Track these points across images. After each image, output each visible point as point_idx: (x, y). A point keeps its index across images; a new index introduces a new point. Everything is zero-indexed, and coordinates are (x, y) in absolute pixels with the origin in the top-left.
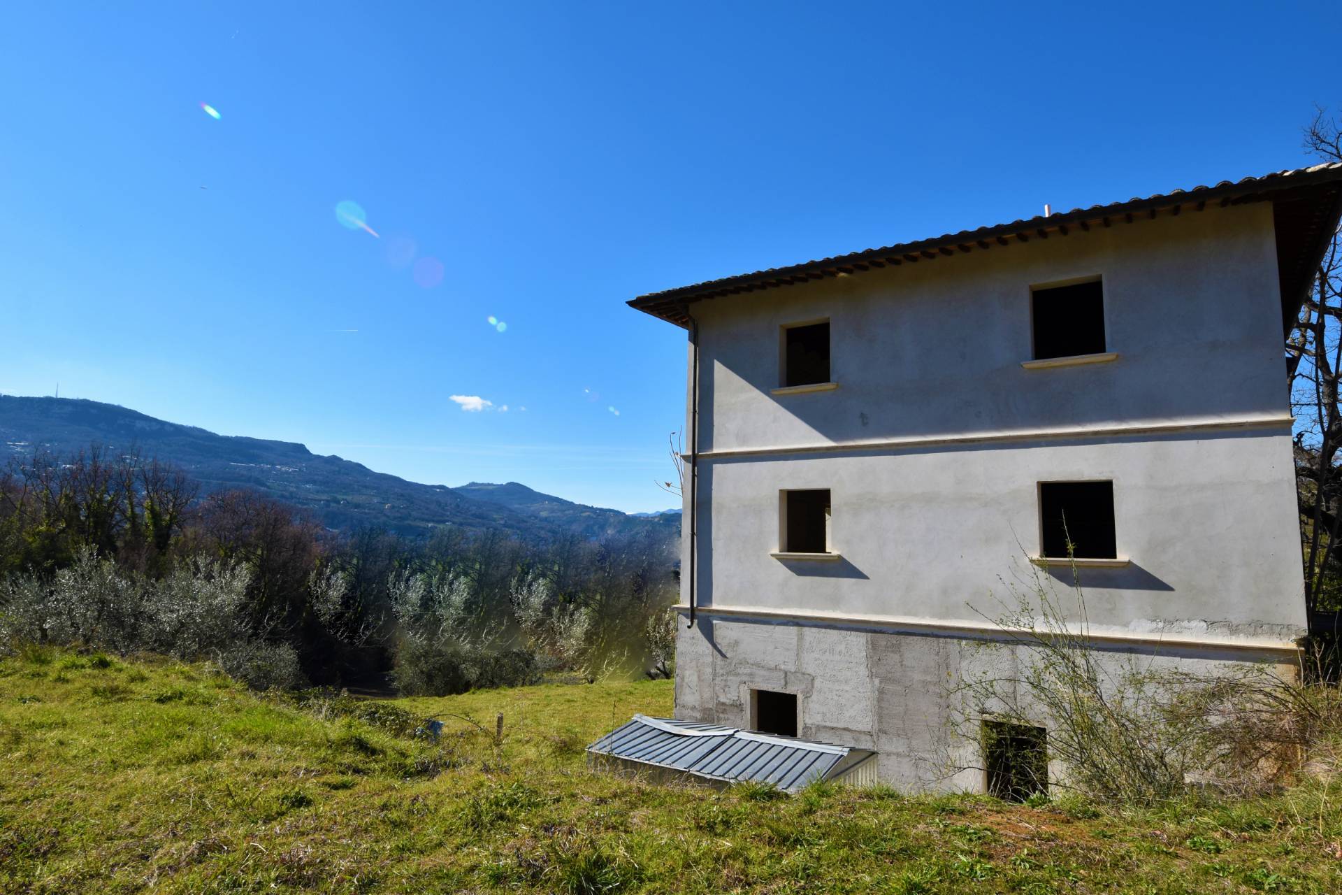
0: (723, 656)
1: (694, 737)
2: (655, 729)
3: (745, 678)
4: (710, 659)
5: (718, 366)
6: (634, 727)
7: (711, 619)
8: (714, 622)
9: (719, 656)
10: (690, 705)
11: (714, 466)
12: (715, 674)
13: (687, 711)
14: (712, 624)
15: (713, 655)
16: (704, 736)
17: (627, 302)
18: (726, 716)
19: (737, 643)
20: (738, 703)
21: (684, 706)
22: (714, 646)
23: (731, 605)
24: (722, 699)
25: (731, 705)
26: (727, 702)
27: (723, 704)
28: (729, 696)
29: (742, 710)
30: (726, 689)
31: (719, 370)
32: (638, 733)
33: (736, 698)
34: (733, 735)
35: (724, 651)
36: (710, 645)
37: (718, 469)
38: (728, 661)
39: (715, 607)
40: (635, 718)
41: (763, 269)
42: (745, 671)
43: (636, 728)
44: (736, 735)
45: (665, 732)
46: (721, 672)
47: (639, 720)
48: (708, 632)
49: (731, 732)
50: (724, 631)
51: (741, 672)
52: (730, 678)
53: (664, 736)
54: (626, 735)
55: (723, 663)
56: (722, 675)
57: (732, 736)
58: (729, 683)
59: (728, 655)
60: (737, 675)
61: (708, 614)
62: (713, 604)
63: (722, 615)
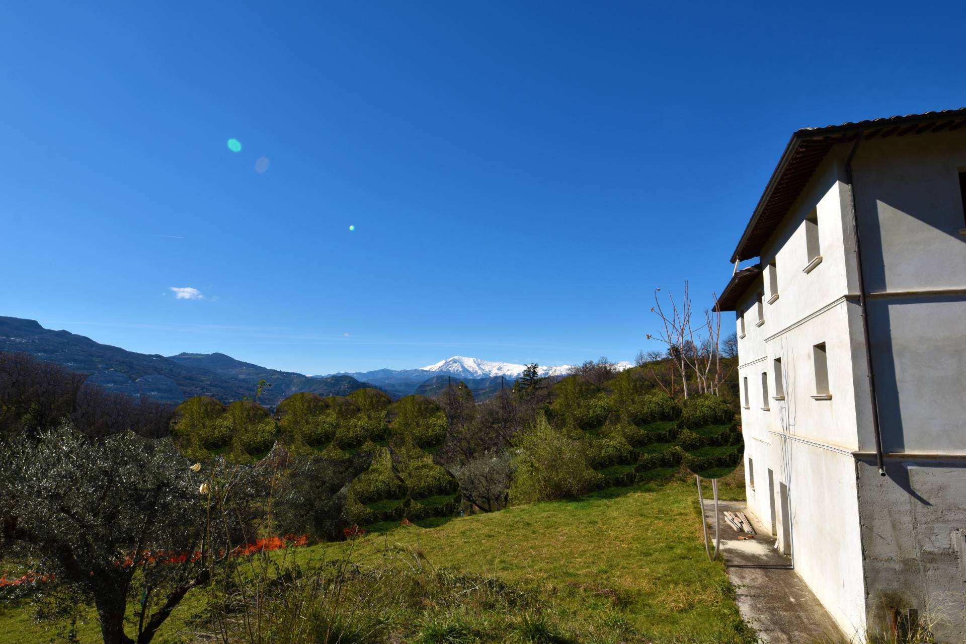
0: (926, 503)
3: (955, 525)
4: (908, 507)
5: (881, 206)
7: (903, 464)
8: (909, 468)
9: (920, 502)
10: (885, 557)
11: (890, 307)
12: (915, 524)
13: (880, 564)
14: (907, 470)
15: (911, 503)
18: (936, 566)
19: (942, 488)
20: (951, 551)
21: (876, 559)
22: (912, 493)
23: (932, 449)
24: (928, 548)
25: (942, 554)
26: (936, 550)
27: (930, 553)
28: (937, 544)
29: (956, 558)
30: (933, 538)
31: (885, 211)
33: (948, 546)
35: (925, 498)
36: (907, 495)
37: (894, 310)
38: (931, 509)
39: (908, 452)
42: (957, 517)
46: (924, 520)
48: (903, 481)
50: (920, 477)
51: (950, 519)
52: (936, 525)
55: (925, 510)
56: (926, 523)
58: (935, 531)
59: (931, 502)
60: (944, 522)
61: (902, 460)
62: (906, 449)
63: (920, 460)
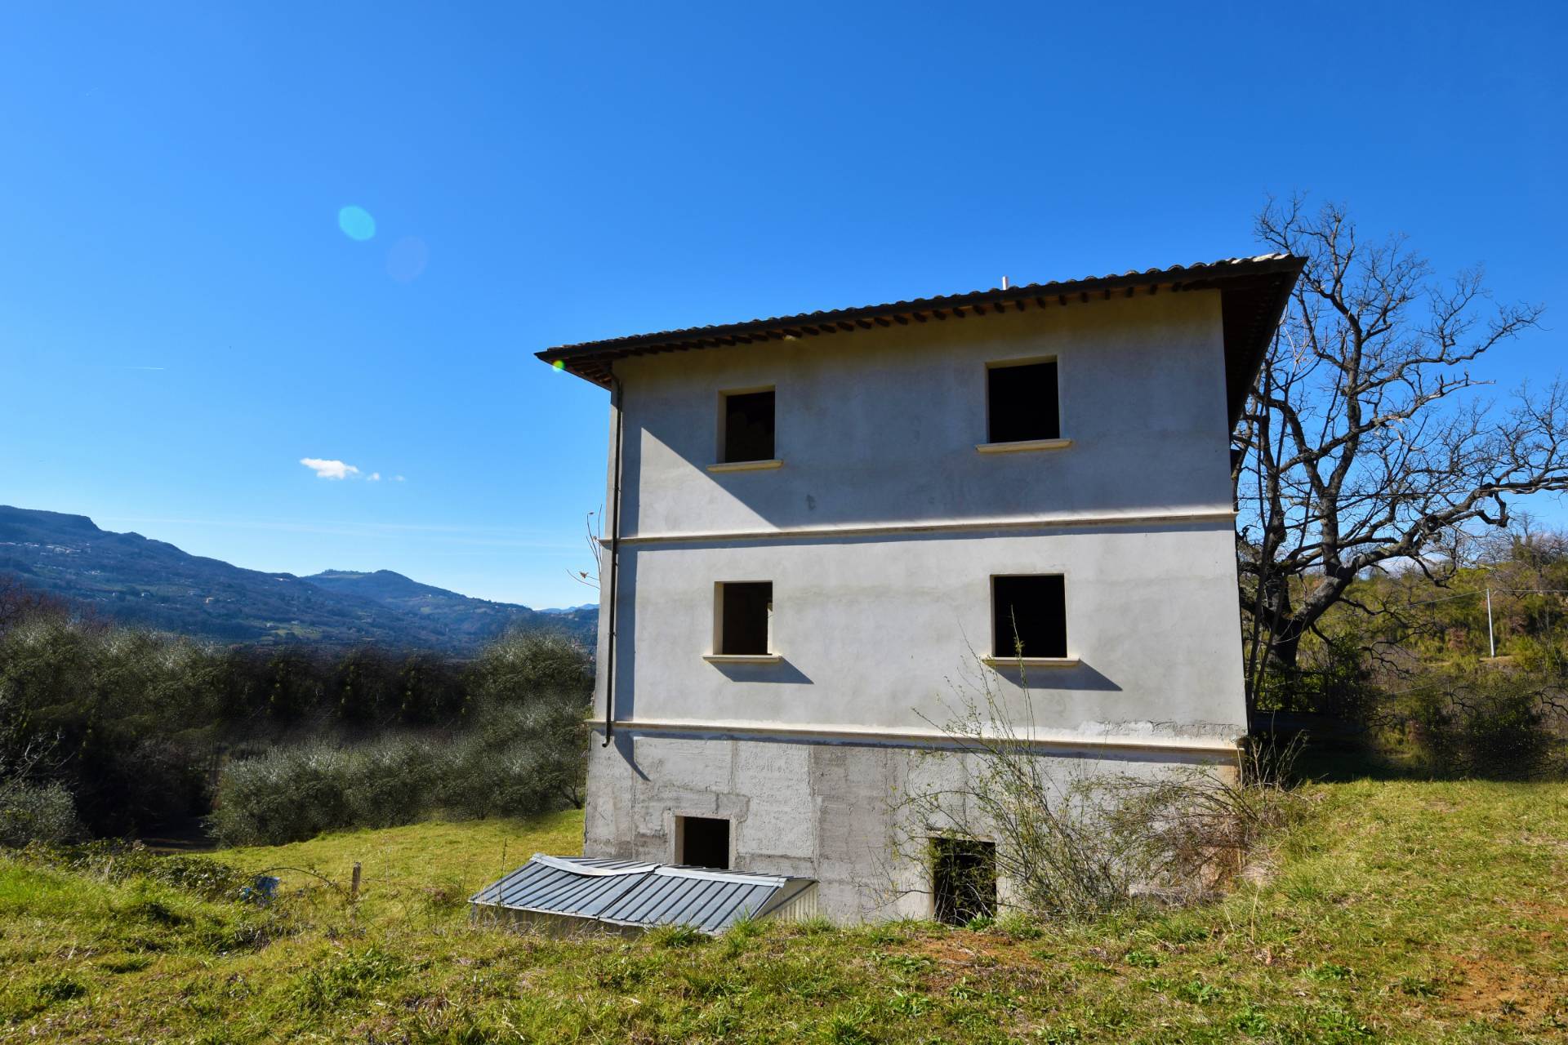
0: (645, 778)
1: (606, 877)
2: (559, 870)
3: (670, 804)
4: (629, 783)
5: (646, 436)
6: (532, 870)
7: (631, 734)
8: (635, 738)
9: (640, 778)
10: (604, 839)
11: (639, 553)
12: (634, 801)
13: (599, 847)
14: (632, 741)
15: (632, 778)
16: (618, 876)
17: (536, 354)
18: (647, 850)
19: (661, 762)
20: (661, 833)
21: (596, 841)
22: (635, 767)
23: (657, 717)
24: (643, 830)
25: (653, 836)
26: (648, 832)
27: (643, 835)
28: (650, 825)
29: (665, 842)
30: (648, 818)
31: (648, 441)
32: (537, 877)
33: (659, 828)
34: (654, 871)
35: (645, 773)
36: (629, 767)
37: (644, 557)
38: (651, 784)
39: (636, 720)
40: (533, 859)
41: (701, 326)
42: (670, 795)
43: (533, 871)
44: (657, 872)
45: (571, 873)
46: (642, 797)
47: (539, 861)
48: (627, 750)
49: (650, 868)
50: (646, 748)
51: (665, 796)
52: (654, 804)
53: (570, 879)
54: (522, 880)
55: (644, 787)
56: (643, 801)
57: (651, 873)
58: (651, 811)
59: (650, 777)
60: (660, 800)
61: (628, 729)
62: (634, 717)
63: (644, 730)
